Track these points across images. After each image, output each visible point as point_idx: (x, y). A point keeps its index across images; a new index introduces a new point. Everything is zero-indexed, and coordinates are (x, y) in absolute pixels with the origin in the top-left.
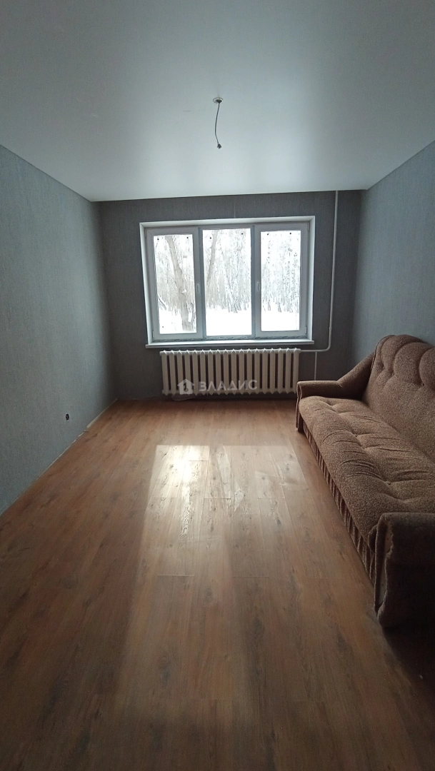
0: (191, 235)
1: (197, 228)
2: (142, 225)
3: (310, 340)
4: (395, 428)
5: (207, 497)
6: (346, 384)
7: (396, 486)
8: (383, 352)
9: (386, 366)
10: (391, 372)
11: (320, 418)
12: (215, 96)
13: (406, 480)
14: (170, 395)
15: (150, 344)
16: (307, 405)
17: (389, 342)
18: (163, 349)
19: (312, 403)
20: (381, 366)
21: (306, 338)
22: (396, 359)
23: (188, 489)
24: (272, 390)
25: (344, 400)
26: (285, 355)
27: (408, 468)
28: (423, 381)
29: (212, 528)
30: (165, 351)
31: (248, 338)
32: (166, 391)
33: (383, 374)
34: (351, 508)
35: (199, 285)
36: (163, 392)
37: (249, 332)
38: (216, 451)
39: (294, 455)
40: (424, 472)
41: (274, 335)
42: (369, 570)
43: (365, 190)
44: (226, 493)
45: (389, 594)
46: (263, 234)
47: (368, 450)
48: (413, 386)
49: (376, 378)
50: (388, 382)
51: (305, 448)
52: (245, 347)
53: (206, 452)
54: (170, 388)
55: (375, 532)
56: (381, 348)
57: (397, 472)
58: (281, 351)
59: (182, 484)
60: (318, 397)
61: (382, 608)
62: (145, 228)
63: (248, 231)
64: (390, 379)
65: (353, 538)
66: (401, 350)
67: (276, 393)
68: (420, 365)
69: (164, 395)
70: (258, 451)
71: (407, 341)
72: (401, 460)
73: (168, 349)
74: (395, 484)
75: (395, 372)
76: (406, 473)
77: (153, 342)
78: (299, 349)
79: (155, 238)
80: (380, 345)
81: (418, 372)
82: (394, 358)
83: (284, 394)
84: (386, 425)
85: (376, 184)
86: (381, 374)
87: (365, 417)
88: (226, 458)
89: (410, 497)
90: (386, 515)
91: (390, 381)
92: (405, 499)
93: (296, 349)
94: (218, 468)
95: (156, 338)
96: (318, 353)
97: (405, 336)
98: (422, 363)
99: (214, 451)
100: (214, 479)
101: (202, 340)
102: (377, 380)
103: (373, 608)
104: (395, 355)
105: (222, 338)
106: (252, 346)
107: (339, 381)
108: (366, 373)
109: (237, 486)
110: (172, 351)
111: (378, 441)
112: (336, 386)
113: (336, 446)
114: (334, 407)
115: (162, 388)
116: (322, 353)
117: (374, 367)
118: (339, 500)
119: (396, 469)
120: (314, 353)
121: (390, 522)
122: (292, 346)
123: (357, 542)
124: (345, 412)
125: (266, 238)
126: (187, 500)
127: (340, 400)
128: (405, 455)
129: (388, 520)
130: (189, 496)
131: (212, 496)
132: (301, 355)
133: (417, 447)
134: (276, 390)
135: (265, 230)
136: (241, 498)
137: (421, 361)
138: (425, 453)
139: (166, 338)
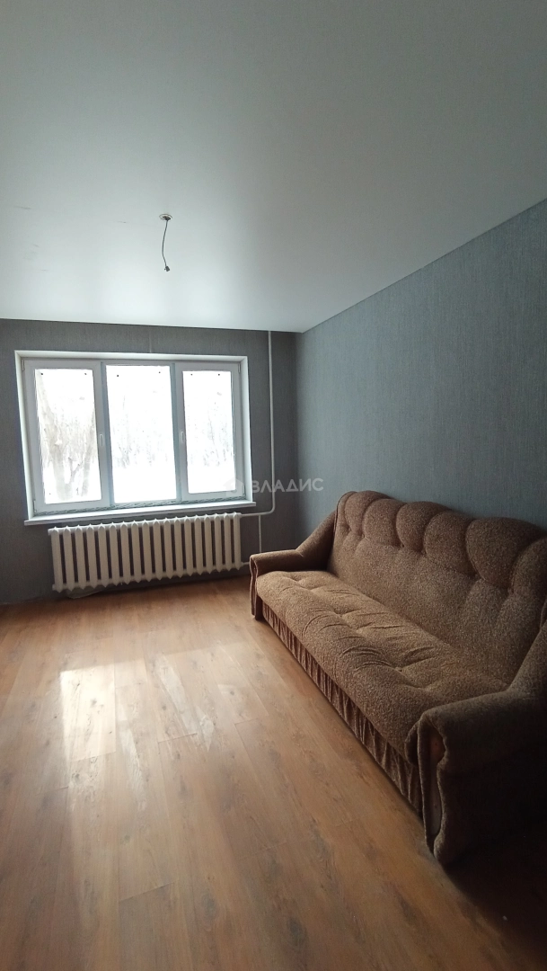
0: (91, 371)
1: (99, 363)
2: (18, 353)
3: (250, 501)
4: (378, 600)
5: (161, 740)
6: (307, 552)
7: (408, 672)
8: (347, 511)
9: (353, 526)
10: (360, 533)
11: (293, 600)
12: (163, 212)
13: (415, 661)
14: (64, 591)
15: (31, 519)
16: (268, 584)
17: (353, 500)
18: (52, 525)
19: (275, 581)
20: (346, 527)
21: (245, 498)
22: (366, 520)
23: (129, 733)
24: (209, 568)
25: (310, 573)
26: (222, 522)
27: (413, 646)
28: (404, 542)
29: (184, 788)
30: (56, 529)
31: (173, 503)
32: (59, 586)
33: (350, 537)
34: (371, 711)
35: (102, 435)
36: (54, 587)
37: (173, 495)
38: (154, 665)
39: (261, 652)
40: (429, 648)
41: (205, 498)
42: (406, 790)
43: (299, 334)
44: (187, 726)
45: (449, 817)
46: (186, 374)
47: (360, 631)
48: (390, 548)
49: (342, 543)
50: (359, 545)
51: (272, 640)
52: (171, 515)
53: (141, 669)
54: (65, 581)
55: (414, 739)
56: (344, 507)
57: (404, 654)
58: (217, 517)
59: (117, 727)
60: (280, 573)
61: (439, 840)
62: (22, 359)
63: (166, 369)
64: (361, 542)
65: (373, 751)
66: (370, 508)
67: (215, 572)
68: (397, 524)
69: (56, 592)
70: (212, 655)
71: (373, 497)
72: (401, 637)
73: (60, 525)
74: (406, 668)
75: (365, 533)
76: (412, 653)
77: (35, 515)
78: (239, 514)
79: (37, 372)
80: (341, 504)
81: (395, 532)
82: (363, 518)
83: (224, 571)
84: (365, 597)
85: (313, 328)
86: (347, 538)
87: (340, 591)
88: (170, 674)
89: (430, 682)
90: (430, 712)
91: (361, 544)
92: (425, 686)
93: (235, 514)
94: (165, 690)
95: (40, 510)
96: (262, 516)
97: (371, 493)
98: (399, 522)
99: (151, 664)
100: (164, 708)
101: (108, 509)
102: (344, 545)
103: (424, 843)
104: (363, 514)
105: (137, 506)
106: (181, 514)
107: (299, 550)
108: (328, 537)
109: (199, 711)
110: (67, 528)
111: (368, 619)
112: (296, 557)
113: (327, 633)
114: (300, 582)
115: (53, 582)
116: (266, 516)
117: (338, 530)
118: (341, 703)
119: (401, 651)
120: (257, 517)
121: (437, 722)
122: (230, 510)
123: (380, 755)
124: (316, 587)
125: (191, 379)
126: (133, 751)
127: (305, 573)
128: (401, 632)
129: (435, 719)
130: (133, 745)
131: (169, 735)
132: (242, 520)
133: (408, 618)
134: (214, 568)
135: (186, 370)
136: (211, 729)
137: (398, 519)
138: (419, 624)
139: (55, 509)
